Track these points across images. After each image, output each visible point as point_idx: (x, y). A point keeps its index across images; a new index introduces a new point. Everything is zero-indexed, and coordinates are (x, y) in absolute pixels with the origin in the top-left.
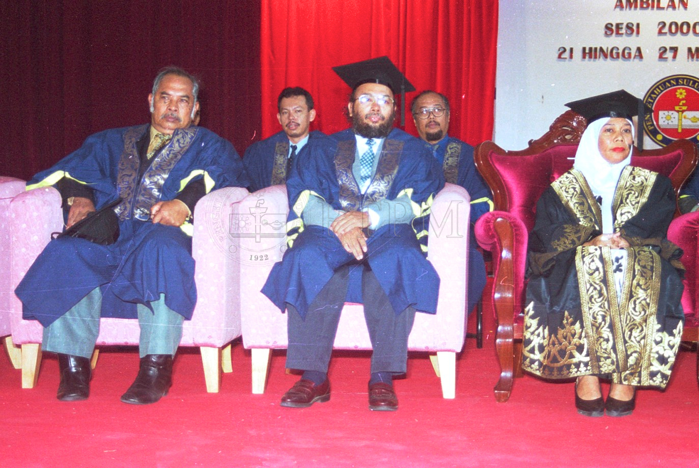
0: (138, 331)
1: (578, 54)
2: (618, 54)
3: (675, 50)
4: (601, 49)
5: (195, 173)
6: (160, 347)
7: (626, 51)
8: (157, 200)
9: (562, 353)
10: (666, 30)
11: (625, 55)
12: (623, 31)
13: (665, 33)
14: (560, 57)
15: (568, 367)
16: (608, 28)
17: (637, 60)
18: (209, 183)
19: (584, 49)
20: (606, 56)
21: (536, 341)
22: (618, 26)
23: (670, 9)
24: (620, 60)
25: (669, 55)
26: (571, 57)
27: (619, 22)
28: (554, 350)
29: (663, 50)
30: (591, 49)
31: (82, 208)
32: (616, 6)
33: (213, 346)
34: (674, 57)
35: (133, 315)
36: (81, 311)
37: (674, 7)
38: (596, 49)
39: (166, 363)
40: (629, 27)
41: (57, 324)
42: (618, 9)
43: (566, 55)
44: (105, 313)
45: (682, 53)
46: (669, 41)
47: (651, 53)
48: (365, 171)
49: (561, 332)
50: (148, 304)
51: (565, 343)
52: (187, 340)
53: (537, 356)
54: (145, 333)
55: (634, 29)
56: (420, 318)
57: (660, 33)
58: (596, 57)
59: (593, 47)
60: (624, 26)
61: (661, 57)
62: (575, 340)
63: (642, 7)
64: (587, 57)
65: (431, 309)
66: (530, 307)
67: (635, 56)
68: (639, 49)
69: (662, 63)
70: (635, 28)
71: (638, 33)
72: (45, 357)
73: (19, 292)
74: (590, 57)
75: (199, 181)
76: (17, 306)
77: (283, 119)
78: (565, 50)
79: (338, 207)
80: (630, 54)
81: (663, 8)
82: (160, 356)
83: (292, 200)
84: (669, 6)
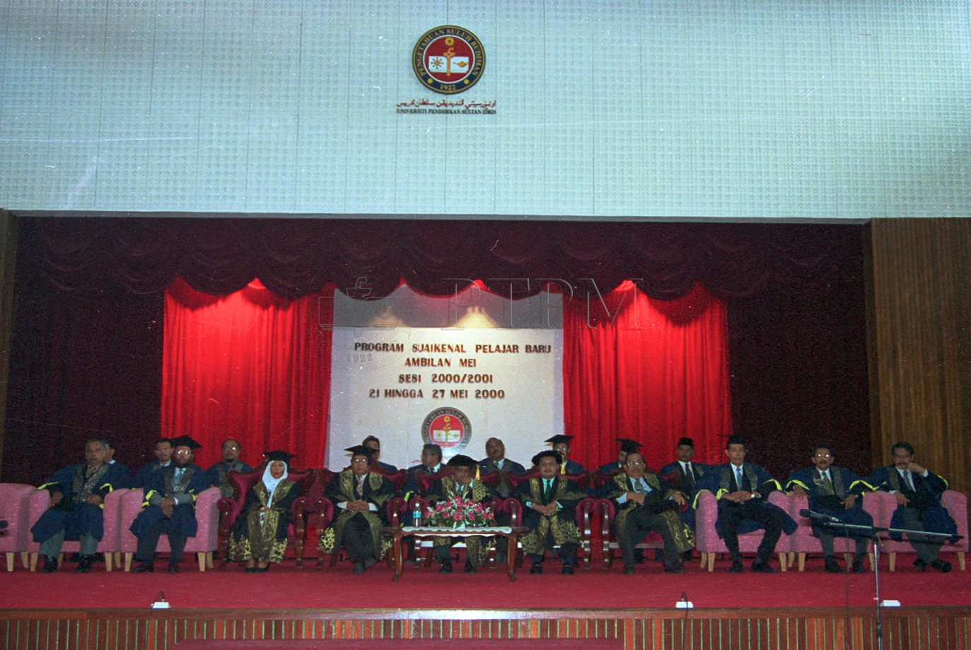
0: (79, 547)
1: (382, 393)
2: (407, 394)
3: (443, 391)
4: (397, 391)
5: (107, 485)
6: (89, 551)
7: (413, 392)
8: (90, 495)
9: (241, 551)
10: (437, 379)
11: (412, 394)
12: (411, 380)
13: (437, 381)
14: (371, 396)
15: (243, 556)
16: (401, 377)
17: (419, 398)
18: (111, 489)
19: (386, 391)
20: (400, 395)
21: (233, 547)
22: (408, 376)
23: (440, 366)
24: (409, 397)
25: (439, 394)
26: (378, 395)
27: (408, 373)
28: (237, 550)
29: (436, 392)
30: (390, 390)
31: (59, 496)
32: (406, 364)
33: (109, 552)
34: (443, 396)
35: (77, 539)
36: (57, 537)
37: (442, 365)
38: (393, 391)
39: (90, 558)
40: (414, 377)
41: (45, 543)
42: (407, 366)
43: (375, 394)
44: (66, 539)
45: (447, 393)
46: (439, 386)
47: (428, 394)
48: (177, 481)
49: (240, 543)
50: (84, 535)
51: (242, 547)
52: (99, 550)
53: (233, 553)
54: (82, 547)
55: (416, 379)
56: (189, 539)
57: (433, 381)
58: (393, 396)
59: (392, 389)
60: (411, 377)
61: (434, 396)
62: (246, 546)
63: (422, 365)
64: (388, 395)
65: (194, 535)
66: (232, 534)
67: (418, 396)
68: (420, 391)
69: (435, 400)
70: (418, 378)
71: (420, 381)
72: (40, 557)
73: (32, 530)
74: (390, 396)
75: (108, 487)
76: (31, 536)
77: (158, 453)
78: (374, 391)
79: (164, 496)
80: (415, 394)
81: (435, 366)
82: (88, 555)
83: (146, 494)
84: (439, 364)
